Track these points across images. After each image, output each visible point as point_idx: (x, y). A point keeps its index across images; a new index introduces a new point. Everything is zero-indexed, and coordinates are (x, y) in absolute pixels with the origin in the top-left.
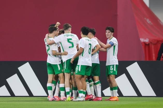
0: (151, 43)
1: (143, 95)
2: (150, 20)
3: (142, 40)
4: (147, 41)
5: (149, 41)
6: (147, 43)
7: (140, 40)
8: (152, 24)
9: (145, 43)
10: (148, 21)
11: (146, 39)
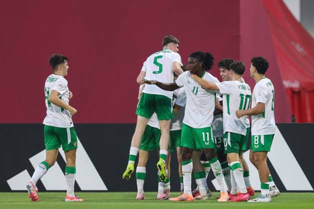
0: (304, 89)
1: (288, 189)
2: (301, 46)
3: (287, 84)
4: (296, 85)
5: (301, 85)
6: (297, 90)
7: (282, 83)
8: (305, 53)
9: (292, 90)
10: (299, 48)
11: (293, 82)
